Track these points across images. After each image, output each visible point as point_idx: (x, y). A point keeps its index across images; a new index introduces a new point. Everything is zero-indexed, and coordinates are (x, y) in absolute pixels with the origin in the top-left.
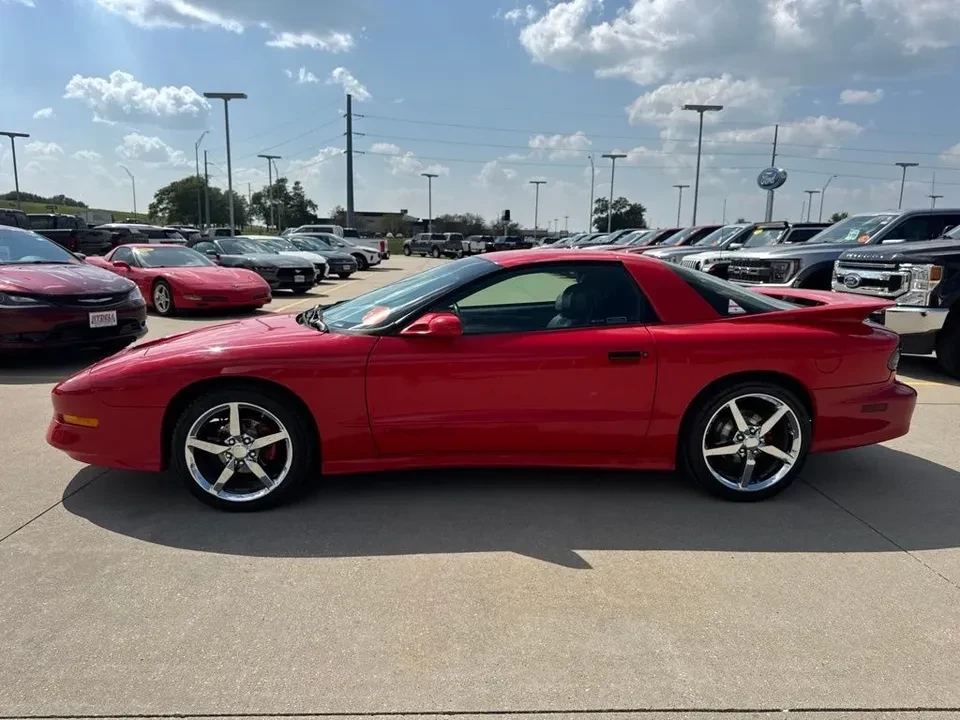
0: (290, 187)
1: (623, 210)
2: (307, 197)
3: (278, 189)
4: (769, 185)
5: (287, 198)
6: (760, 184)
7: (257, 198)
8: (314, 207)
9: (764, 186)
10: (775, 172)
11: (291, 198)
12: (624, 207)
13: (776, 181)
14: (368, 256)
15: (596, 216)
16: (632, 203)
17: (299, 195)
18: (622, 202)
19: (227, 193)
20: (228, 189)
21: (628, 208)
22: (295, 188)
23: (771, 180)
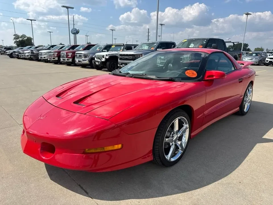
1: (25, 39)
4: (75, 33)
6: (72, 33)
9: (73, 33)
10: (76, 29)
12: (25, 38)
13: (77, 32)
15: (15, 40)
16: (28, 36)
18: (24, 36)
21: (26, 38)
23: (75, 32)
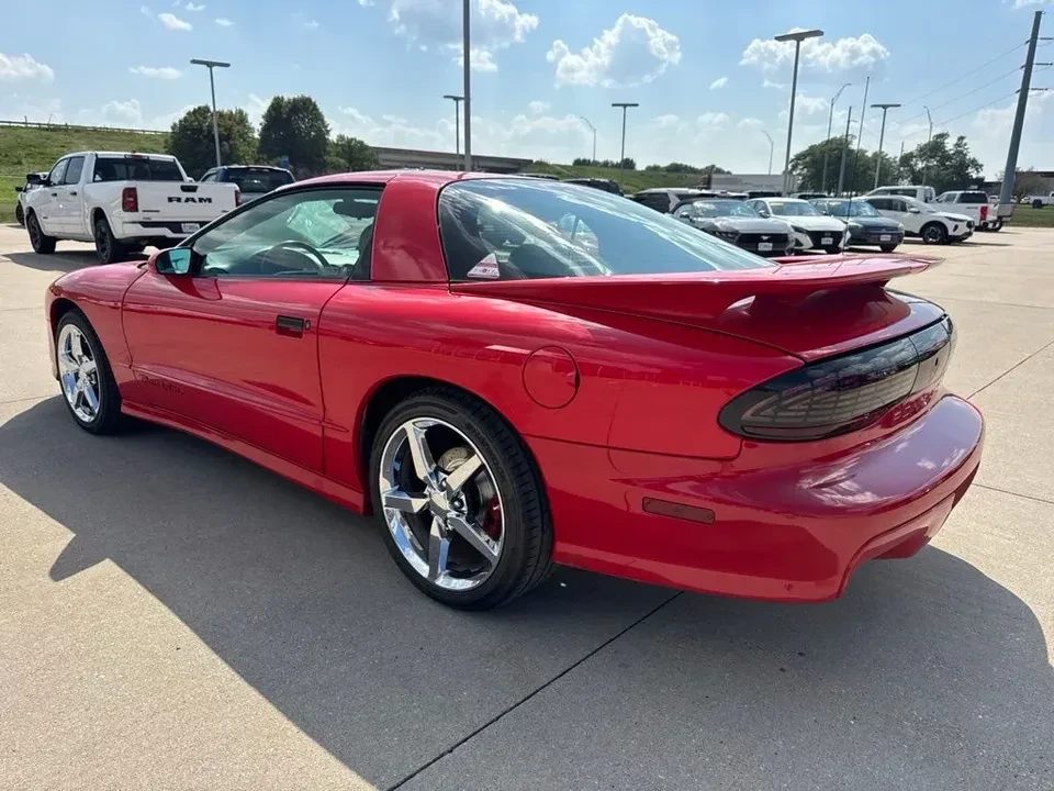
0: (950, 144)
2: (970, 156)
3: (934, 148)
5: (946, 157)
7: (906, 159)
8: (978, 167)
11: (949, 158)
14: (950, 226)
17: (961, 152)
19: (875, 154)
20: (878, 150)
22: (957, 145)
